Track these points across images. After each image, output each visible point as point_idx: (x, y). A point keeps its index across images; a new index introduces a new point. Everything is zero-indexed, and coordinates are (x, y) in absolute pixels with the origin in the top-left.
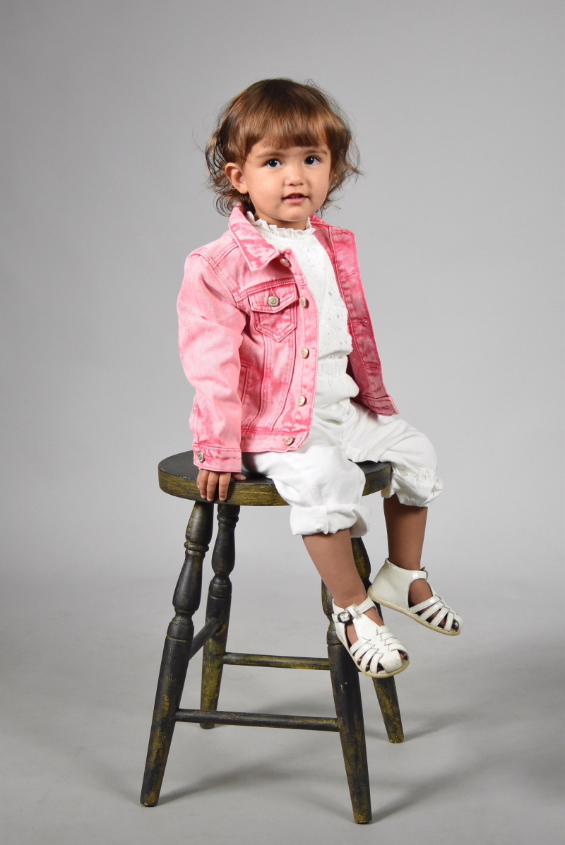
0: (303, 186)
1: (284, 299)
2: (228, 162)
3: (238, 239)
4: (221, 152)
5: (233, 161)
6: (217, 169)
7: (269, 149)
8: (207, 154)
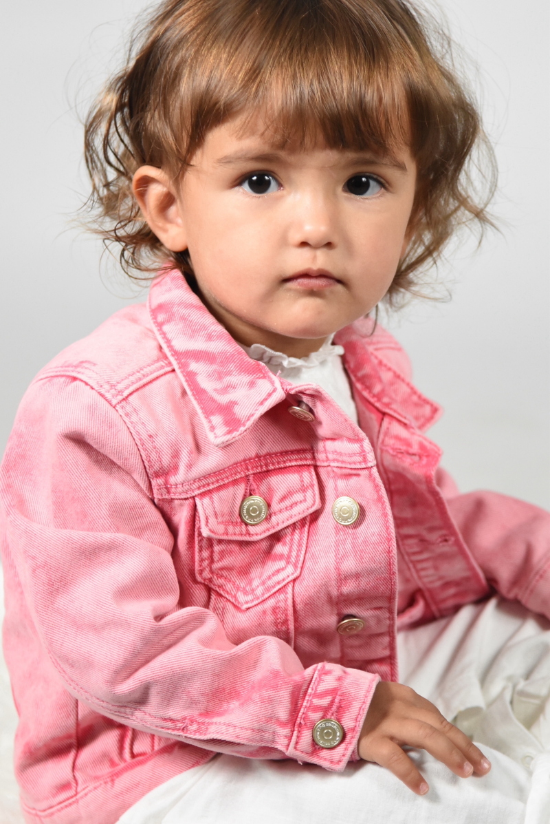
0: (332, 252)
1: (283, 505)
2: (143, 161)
3: (170, 347)
4: (127, 130)
5: (155, 161)
6: (112, 175)
7: (252, 144)
8: (90, 130)
